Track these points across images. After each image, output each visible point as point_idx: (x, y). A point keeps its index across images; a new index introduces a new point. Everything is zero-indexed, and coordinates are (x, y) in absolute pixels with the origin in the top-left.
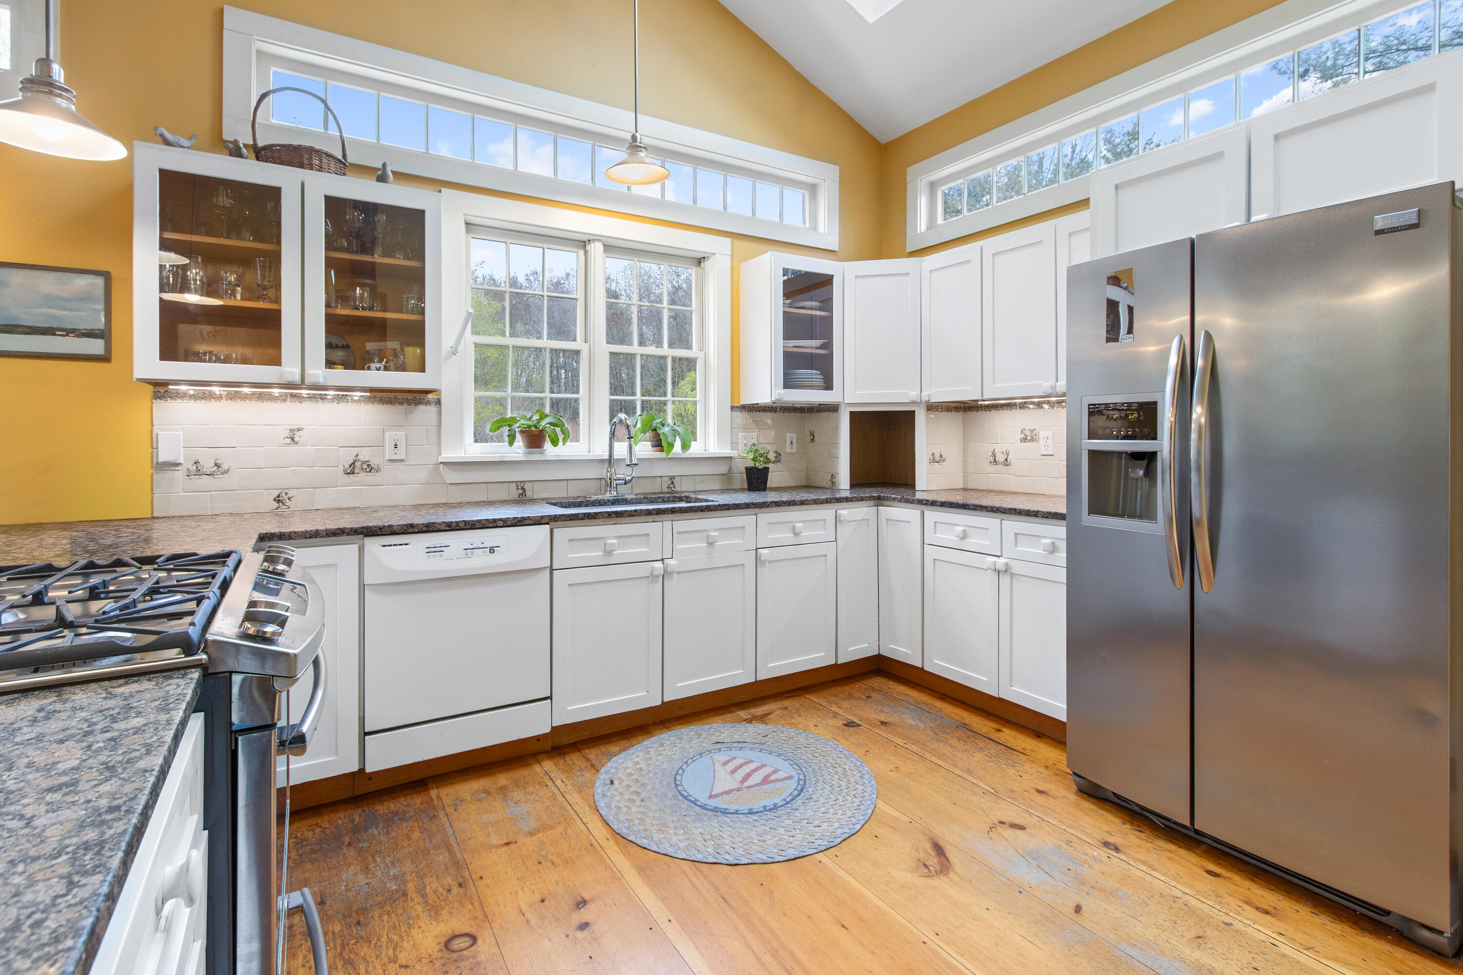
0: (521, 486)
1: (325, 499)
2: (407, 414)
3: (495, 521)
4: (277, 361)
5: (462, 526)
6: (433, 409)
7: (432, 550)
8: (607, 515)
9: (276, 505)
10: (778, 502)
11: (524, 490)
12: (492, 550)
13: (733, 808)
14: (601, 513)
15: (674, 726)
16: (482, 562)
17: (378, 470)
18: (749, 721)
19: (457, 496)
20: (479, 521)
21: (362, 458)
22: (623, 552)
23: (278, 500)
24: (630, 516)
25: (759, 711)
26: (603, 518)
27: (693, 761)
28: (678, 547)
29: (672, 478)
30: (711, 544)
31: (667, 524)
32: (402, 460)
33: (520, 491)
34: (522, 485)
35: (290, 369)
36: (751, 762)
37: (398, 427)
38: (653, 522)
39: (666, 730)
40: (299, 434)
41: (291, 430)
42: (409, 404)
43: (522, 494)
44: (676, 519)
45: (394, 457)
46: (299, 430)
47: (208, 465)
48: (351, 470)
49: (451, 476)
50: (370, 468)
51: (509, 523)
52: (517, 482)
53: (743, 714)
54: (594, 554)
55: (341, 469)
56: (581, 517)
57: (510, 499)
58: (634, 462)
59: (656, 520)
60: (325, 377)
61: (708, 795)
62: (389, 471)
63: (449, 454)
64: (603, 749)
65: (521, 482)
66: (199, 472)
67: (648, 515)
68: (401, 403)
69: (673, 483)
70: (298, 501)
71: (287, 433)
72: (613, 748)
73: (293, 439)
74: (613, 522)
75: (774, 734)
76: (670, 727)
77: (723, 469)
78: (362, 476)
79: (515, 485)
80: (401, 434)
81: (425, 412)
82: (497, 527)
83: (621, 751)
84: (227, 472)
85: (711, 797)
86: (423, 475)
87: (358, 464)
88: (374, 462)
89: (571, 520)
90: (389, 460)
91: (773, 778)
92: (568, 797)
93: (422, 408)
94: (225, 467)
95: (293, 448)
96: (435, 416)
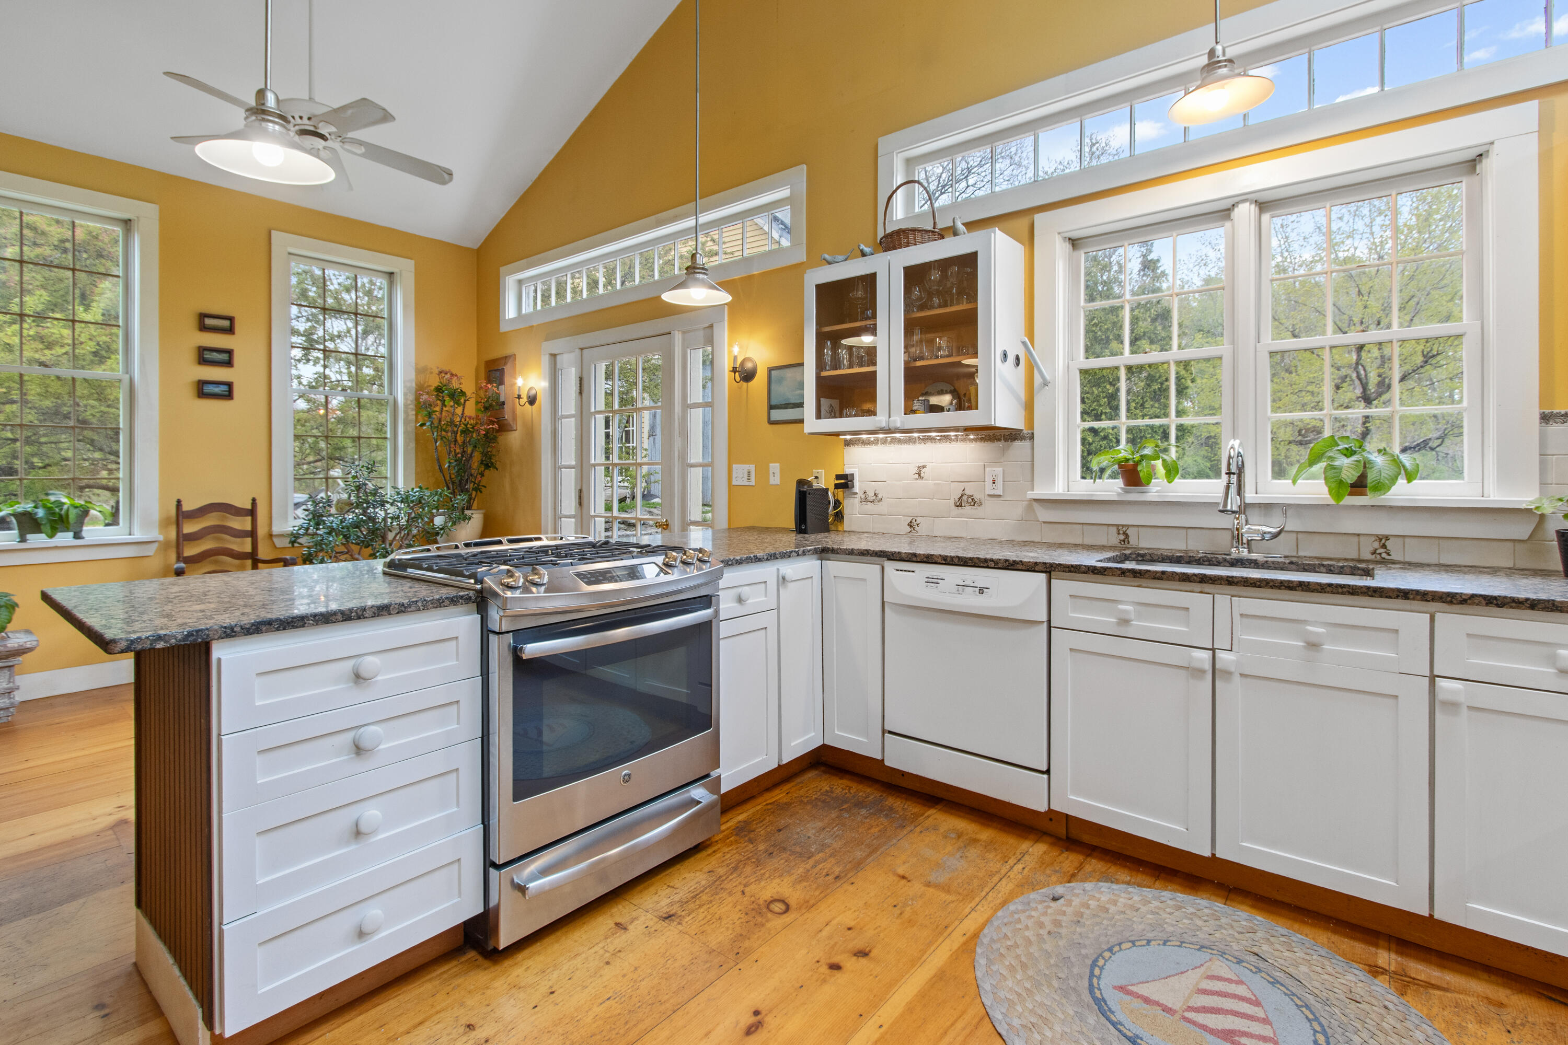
0: (1123, 531)
1: (942, 527)
2: (1004, 450)
3: (986, 560)
4: (872, 413)
5: (956, 561)
6: (1027, 443)
7: (932, 581)
8: (1119, 572)
9: (909, 529)
10: (1495, 598)
11: (1127, 536)
12: (981, 591)
13: (1119, 1016)
14: (1110, 568)
15: (1242, 903)
16: (970, 602)
17: (980, 504)
18: (1375, 971)
20: (971, 559)
21: (968, 492)
22: (1142, 625)
23: (910, 525)
24: (1155, 578)
25: (1420, 970)
26: (1114, 575)
27: (1180, 946)
28: (1245, 636)
29: (1383, 540)
30: (1313, 645)
31: (1222, 600)
32: (999, 496)
33: (1122, 537)
34: (1124, 529)
35: (880, 419)
36: (1257, 1003)
37: (996, 462)
38: (1201, 592)
39: (1224, 901)
40: (923, 470)
41: (919, 468)
42: (1006, 440)
43: (1124, 541)
44: (1241, 593)
45: (992, 493)
46: (924, 467)
47: (872, 495)
48: (959, 503)
49: (1044, 514)
50: (974, 503)
51: (1000, 565)
52: (1118, 526)
53: (1385, 958)
54: (1105, 620)
55: (952, 501)
56: (1083, 569)
57: (1110, 544)
59: (1206, 590)
60: (902, 422)
61: (1123, 982)
62: (989, 504)
63: (1040, 491)
64: (1113, 869)
65: (1123, 526)
66: (866, 500)
67: (1184, 580)
68: (999, 440)
69: (1384, 546)
70: (923, 529)
71: (915, 470)
72: (1124, 875)
73: (919, 475)
74: (1136, 584)
76: (1232, 900)
77: (1522, 530)
78: (968, 509)
79: (1115, 529)
80: (998, 470)
81: (1020, 448)
82: (988, 567)
83: (1128, 883)
84: (880, 500)
85: (1121, 988)
86: (1018, 510)
87: (965, 498)
88: (977, 497)
89: (1070, 571)
90: (990, 496)
92: (1004, 881)
93: (1017, 443)
94: (880, 496)
95: (920, 482)
96: (1029, 451)
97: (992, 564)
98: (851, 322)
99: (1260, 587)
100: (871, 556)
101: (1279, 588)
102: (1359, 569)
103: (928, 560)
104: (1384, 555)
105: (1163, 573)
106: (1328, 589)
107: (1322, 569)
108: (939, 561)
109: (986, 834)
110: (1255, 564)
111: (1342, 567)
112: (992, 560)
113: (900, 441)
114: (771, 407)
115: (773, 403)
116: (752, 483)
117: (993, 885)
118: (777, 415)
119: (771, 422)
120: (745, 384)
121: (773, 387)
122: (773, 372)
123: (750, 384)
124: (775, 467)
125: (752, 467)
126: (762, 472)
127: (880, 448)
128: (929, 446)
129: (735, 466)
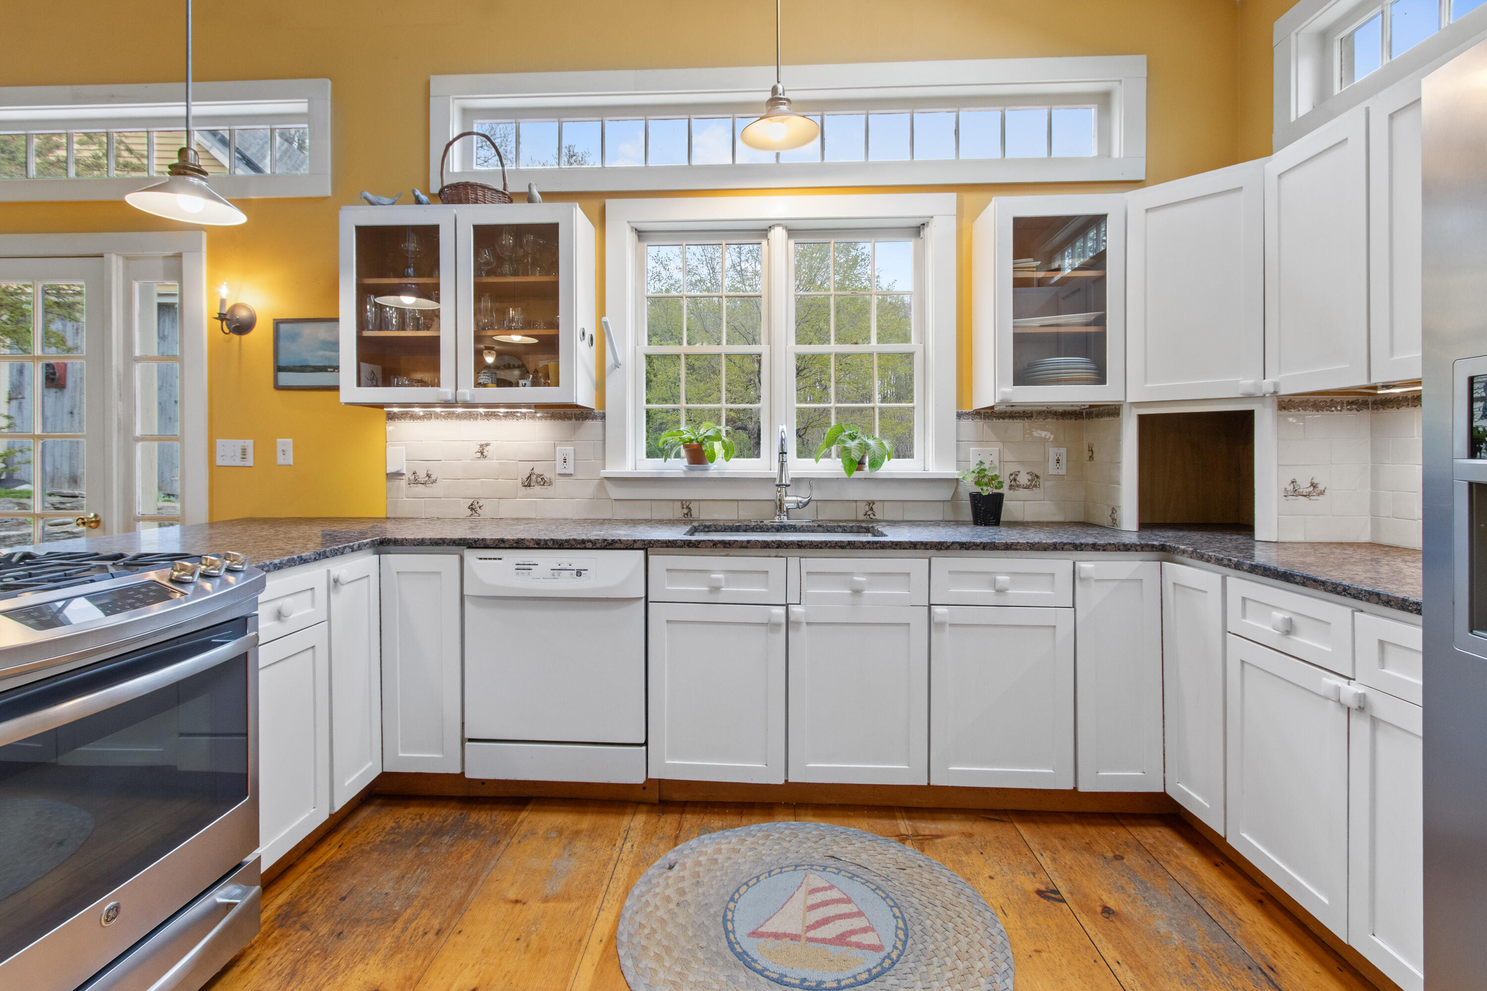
0: (686, 505)
1: (507, 509)
2: (575, 429)
3: (583, 541)
5: (550, 544)
6: (599, 423)
7: (523, 568)
8: (711, 544)
9: (469, 512)
11: (690, 509)
12: (579, 573)
13: (763, 962)
14: (704, 541)
15: (806, 815)
16: (567, 585)
17: (550, 484)
18: (902, 839)
19: (622, 513)
20: (567, 541)
21: (536, 471)
22: (732, 590)
23: (471, 508)
24: (741, 547)
25: (927, 827)
26: (706, 547)
27: (781, 872)
28: (810, 591)
29: (871, 503)
30: (857, 592)
31: (793, 562)
32: (571, 475)
33: (686, 511)
34: (688, 504)
35: (446, 390)
36: (848, 901)
37: (566, 441)
38: (776, 556)
39: (793, 818)
40: (487, 448)
41: (481, 446)
42: (577, 419)
43: (687, 514)
44: (806, 555)
45: (563, 472)
46: (487, 445)
47: (422, 476)
48: (528, 483)
49: (616, 492)
50: (543, 482)
51: (598, 545)
52: (682, 501)
53: (904, 826)
54: (698, 589)
55: (519, 481)
56: (679, 543)
57: (675, 518)
58: (784, 482)
59: (780, 554)
60: (473, 396)
61: (752, 928)
62: (559, 483)
63: (612, 470)
64: (706, 819)
65: (686, 501)
66: (416, 482)
67: (765, 547)
68: (570, 419)
69: (871, 509)
70: (487, 511)
71: (477, 448)
72: (716, 822)
73: (482, 453)
74: (724, 554)
75: (919, 870)
76: (800, 815)
77: (945, 494)
78: (537, 489)
79: (679, 503)
80: (569, 449)
81: (591, 427)
82: (585, 548)
83: (722, 828)
84: (435, 481)
85: (754, 934)
86: (589, 489)
87: (534, 477)
88: (547, 476)
89: (667, 547)
90: (560, 475)
91: (854, 939)
92: (619, 867)
93: (589, 423)
94: (434, 477)
95: (483, 462)
96: (600, 431)
97: (589, 545)
98: (395, 277)
99: (821, 548)
100: (448, 545)
101: (834, 548)
102: (862, 527)
103: (519, 545)
104: (872, 516)
105: (748, 542)
106: (868, 546)
107: (839, 529)
108: (531, 545)
109: (586, 822)
110: (794, 529)
111: (852, 527)
112: (590, 541)
113: (459, 417)
114: (279, 369)
115: (283, 363)
116: (250, 462)
117: (610, 874)
118: (286, 378)
119: (278, 387)
120: (236, 337)
121: (282, 344)
122: (283, 327)
123: (245, 337)
124: (285, 444)
125: (249, 444)
126: (266, 449)
127: (433, 424)
128: (493, 422)
129: (220, 442)
